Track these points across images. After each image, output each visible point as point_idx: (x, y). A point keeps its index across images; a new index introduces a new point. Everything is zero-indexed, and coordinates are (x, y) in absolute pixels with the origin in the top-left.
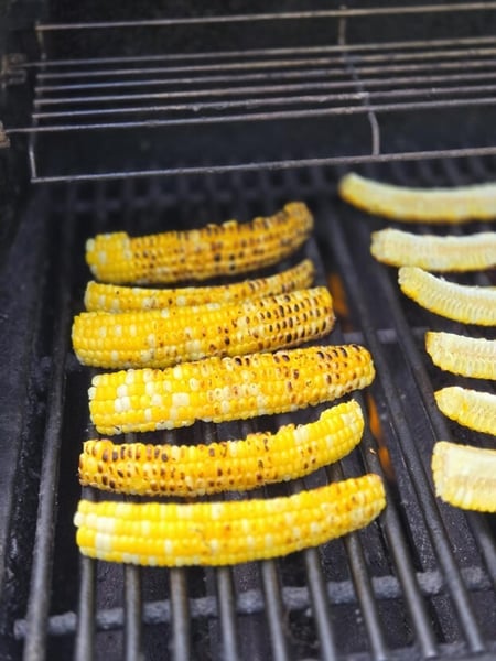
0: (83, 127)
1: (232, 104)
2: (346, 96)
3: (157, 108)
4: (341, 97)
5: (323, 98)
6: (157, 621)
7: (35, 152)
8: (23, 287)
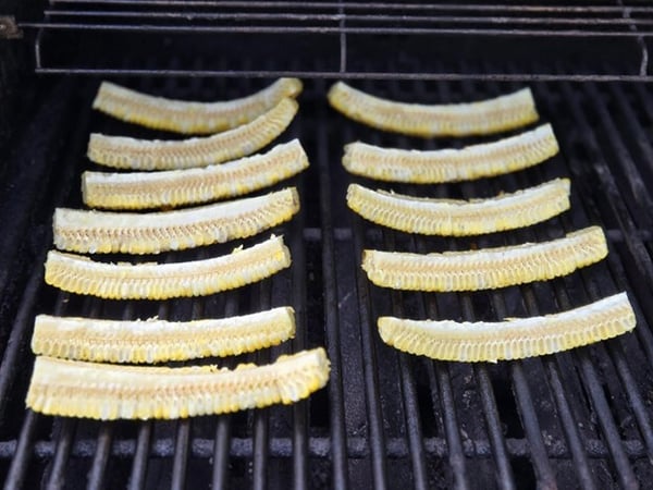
0: (86, 27)
1: (222, 16)
2: (325, 17)
3: (155, 15)
4: (320, 17)
5: (304, 17)
6: (84, 455)
7: (41, 47)
8: (33, 162)
